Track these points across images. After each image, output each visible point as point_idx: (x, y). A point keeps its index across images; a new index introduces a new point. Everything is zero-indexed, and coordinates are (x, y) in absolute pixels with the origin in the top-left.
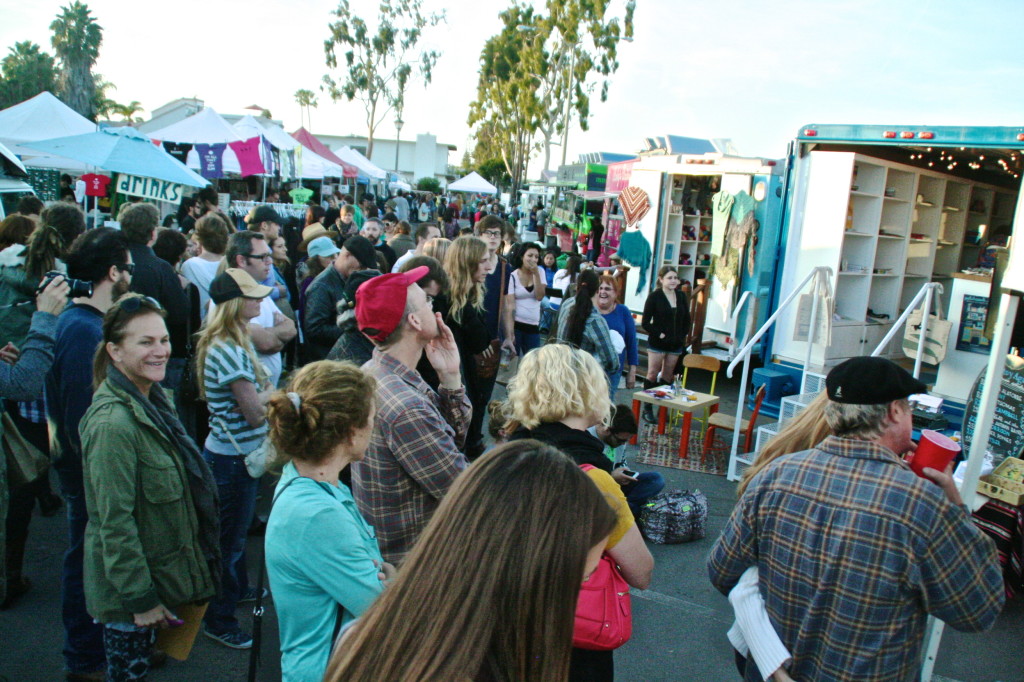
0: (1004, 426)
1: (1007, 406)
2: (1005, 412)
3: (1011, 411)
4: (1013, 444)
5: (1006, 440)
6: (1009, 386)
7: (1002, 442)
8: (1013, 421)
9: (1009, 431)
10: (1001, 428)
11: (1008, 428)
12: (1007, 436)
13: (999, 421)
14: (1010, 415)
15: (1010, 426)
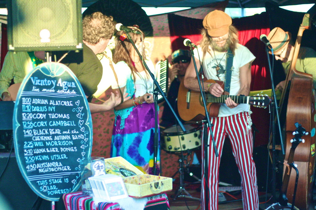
0: (64, 138)
1: (60, 116)
2: (61, 123)
3: (66, 120)
4: (80, 150)
5: (71, 150)
6: (55, 95)
7: (68, 153)
8: (71, 128)
9: (71, 140)
10: (61, 140)
11: (69, 137)
12: (70, 146)
13: (57, 135)
14: (66, 124)
15: (70, 135)
